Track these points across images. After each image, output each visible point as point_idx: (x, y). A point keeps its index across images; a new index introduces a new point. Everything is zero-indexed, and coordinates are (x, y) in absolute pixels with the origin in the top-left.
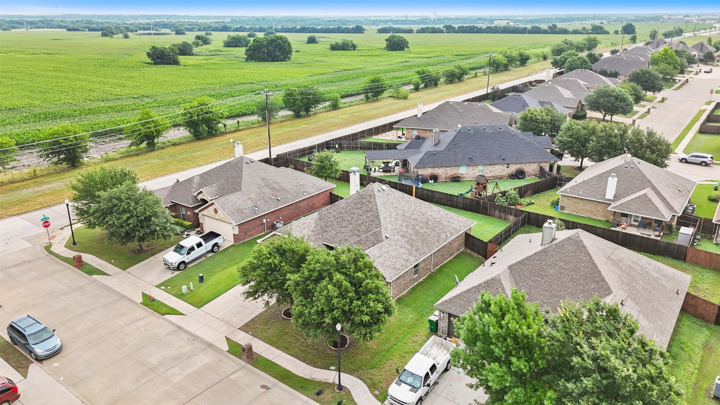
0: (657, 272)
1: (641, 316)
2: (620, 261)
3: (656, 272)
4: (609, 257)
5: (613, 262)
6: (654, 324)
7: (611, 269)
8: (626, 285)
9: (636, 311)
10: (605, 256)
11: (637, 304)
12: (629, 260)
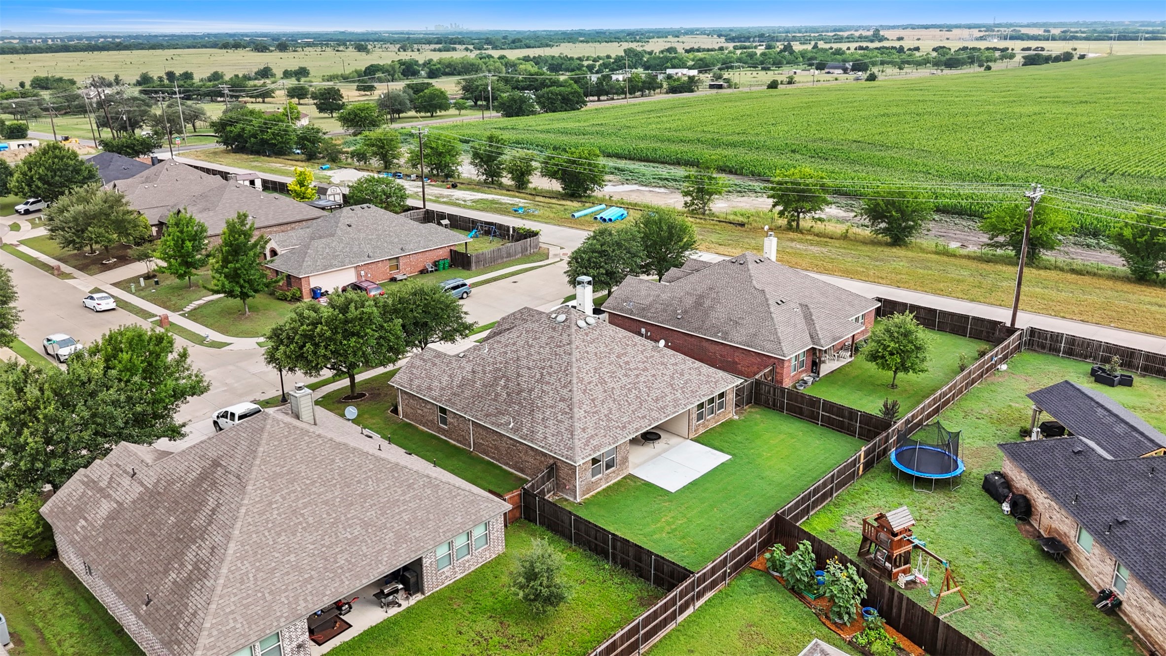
0: (196, 567)
1: (115, 505)
2: (214, 484)
3: (196, 563)
4: (220, 465)
5: (209, 471)
6: (101, 527)
7: (194, 465)
8: (166, 488)
9: (123, 498)
10: (220, 457)
11: (134, 502)
12: (219, 505)
